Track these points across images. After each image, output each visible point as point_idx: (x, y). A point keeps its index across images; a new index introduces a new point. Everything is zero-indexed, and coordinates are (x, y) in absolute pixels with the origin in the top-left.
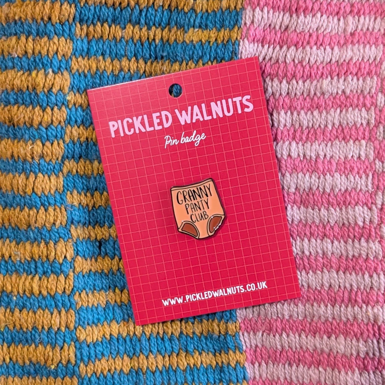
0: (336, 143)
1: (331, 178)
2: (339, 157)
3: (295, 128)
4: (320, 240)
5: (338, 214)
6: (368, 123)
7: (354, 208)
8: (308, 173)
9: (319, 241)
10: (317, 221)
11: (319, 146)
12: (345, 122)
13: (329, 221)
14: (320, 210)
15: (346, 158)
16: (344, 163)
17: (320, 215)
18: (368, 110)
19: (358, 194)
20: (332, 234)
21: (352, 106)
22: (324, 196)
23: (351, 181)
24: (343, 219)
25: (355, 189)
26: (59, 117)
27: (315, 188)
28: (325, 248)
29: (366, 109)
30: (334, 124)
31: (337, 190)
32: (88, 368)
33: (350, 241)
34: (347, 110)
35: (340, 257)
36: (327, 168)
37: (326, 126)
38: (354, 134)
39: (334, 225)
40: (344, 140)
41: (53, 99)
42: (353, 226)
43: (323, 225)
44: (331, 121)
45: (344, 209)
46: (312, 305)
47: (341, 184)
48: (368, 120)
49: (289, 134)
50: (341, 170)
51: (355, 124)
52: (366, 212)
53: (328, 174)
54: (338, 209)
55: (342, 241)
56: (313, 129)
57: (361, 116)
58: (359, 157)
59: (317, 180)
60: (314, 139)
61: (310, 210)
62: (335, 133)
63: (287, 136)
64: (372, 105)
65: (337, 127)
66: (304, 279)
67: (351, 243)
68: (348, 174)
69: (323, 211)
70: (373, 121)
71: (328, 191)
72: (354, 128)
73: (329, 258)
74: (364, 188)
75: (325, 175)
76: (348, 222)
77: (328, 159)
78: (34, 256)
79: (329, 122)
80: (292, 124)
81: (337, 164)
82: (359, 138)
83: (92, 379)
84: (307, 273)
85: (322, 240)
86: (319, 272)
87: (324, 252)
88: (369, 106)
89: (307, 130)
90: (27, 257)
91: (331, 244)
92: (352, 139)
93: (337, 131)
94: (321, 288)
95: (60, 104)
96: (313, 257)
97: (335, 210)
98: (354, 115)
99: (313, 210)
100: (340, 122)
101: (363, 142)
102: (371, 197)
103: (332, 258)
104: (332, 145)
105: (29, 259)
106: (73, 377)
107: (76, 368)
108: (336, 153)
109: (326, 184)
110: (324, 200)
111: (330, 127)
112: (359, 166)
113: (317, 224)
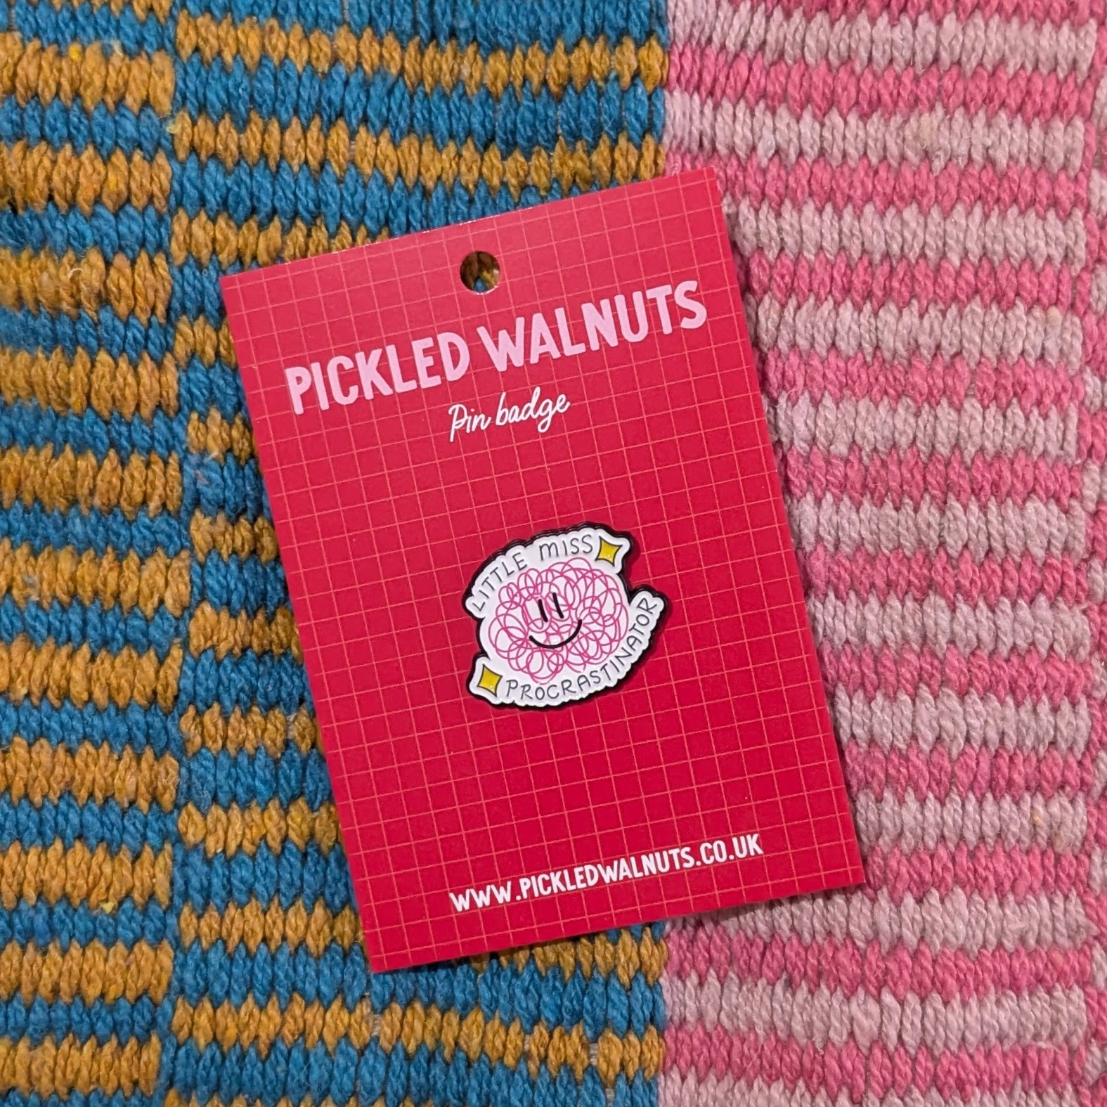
0: (973, 311)
1: (954, 414)
2: (982, 354)
3: (849, 257)
4: (915, 600)
5: (973, 520)
6: (1066, 256)
7: (1022, 508)
8: (886, 400)
9: (910, 603)
10: (908, 543)
11: (921, 316)
12: (999, 248)
13: (942, 544)
14: (916, 510)
15: (1002, 354)
16: (996, 370)
17: (916, 525)
18: (1065, 217)
19: (1036, 466)
20: (952, 583)
21: (1015, 201)
22: (931, 467)
23: (1015, 427)
24: (989, 536)
25: (1027, 451)
26: (146, 182)
27: (904, 442)
28: (930, 623)
29: (1058, 215)
30: (966, 252)
31: (973, 450)
32: (203, 923)
33: (1006, 604)
34: (1003, 215)
35: (973, 654)
36: (940, 384)
37: (944, 256)
38: (1028, 285)
39: (961, 554)
40: (999, 303)
41: (130, 127)
42: (1018, 559)
43: (927, 555)
44: (958, 241)
45: (992, 506)
46: (879, 800)
47: (983, 432)
48: (1067, 247)
49: (832, 278)
50: (985, 390)
51: (1028, 257)
52: (1054, 520)
53: (944, 402)
54: (974, 507)
55: (981, 604)
56: (904, 262)
57: (1047, 235)
58: (1042, 357)
59: (912, 420)
60: (906, 294)
61: (888, 509)
62: (972, 279)
63: (827, 280)
64: (1074, 205)
65: (976, 261)
66: (857, 717)
67: (1009, 610)
68: (1009, 404)
69: (929, 513)
70: (1081, 252)
71: (944, 450)
72: (1026, 267)
73: (940, 655)
74: (1053, 450)
75: (934, 404)
76: (1006, 547)
77: (947, 358)
78: (80, 591)
79: (951, 242)
80: (842, 248)
81: (973, 372)
82: (1045, 300)
83: (212, 956)
84: (870, 700)
85: (920, 602)
86: (904, 697)
87: (924, 637)
88: (1068, 205)
89: (886, 267)
90: (59, 593)
91: (948, 612)
92: (1023, 299)
93: (976, 275)
94: (909, 746)
95: (148, 145)
96: (891, 653)
97: (965, 508)
98: (1025, 228)
99: (897, 509)
100: (984, 247)
101: (1055, 312)
102: (1071, 478)
103: (949, 656)
104: (961, 315)
105: (65, 598)
106: (160, 941)
107: (171, 920)
108: (972, 341)
109: (939, 431)
110: (929, 478)
111: (955, 259)
112: (1043, 384)
113: (908, 553)
